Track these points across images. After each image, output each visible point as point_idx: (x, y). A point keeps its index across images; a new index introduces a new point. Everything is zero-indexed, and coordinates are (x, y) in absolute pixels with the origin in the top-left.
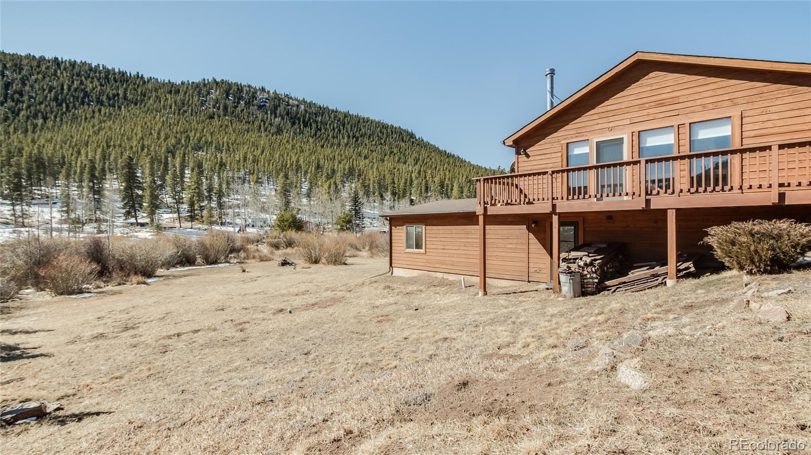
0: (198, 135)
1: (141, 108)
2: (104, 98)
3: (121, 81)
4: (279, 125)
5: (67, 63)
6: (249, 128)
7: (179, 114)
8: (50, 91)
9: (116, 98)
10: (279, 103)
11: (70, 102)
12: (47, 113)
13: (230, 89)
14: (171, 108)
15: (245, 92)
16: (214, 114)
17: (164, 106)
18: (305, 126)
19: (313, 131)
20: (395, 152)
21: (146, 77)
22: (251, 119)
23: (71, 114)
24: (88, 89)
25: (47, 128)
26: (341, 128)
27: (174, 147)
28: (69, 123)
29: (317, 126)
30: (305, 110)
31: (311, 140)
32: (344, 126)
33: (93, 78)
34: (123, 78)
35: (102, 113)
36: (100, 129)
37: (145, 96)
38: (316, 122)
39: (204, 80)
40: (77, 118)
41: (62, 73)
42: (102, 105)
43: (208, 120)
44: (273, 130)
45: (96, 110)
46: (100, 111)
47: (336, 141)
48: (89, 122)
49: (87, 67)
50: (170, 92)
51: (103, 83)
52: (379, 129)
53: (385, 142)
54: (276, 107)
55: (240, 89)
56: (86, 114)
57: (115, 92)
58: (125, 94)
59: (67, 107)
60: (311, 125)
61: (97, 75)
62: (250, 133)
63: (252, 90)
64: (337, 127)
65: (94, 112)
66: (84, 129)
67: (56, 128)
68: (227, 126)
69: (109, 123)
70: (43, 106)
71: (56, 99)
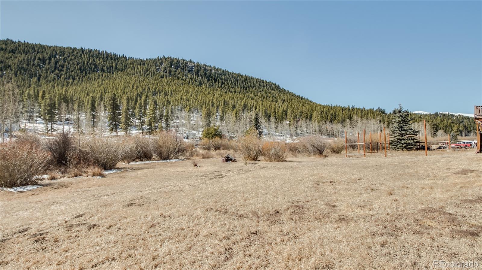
0: (155, 86)
1: (124, 73)
2: (105, 68)
3: (114, 59)
4: (200, 81)
5: (87, 50)
6: (183, 83)
7: (144, 76)
8: (77, 65)
9: (112, 68)
10: (200, 69)
11: (87, 71)
12: (75, 77)
13: (172, 62)
14: (140, 72)
15: (181, 63)
16: (164, 75)
17: (136, 72)
18: (215, 81)
19: (220, 85)
20: (269, 96)
21: (127, 57)
22: (184, 77)
23: (87, 77)
24: (97, 64)
25: (74, 84)
26: (236, 82)
27: (141, 93)
28: (86, 81)
29: (222, 81)
30: (215, 72)
31: (219, 89)
32: (238, 81)
33: (100, 58)
34: (115, 57)
35: (104, 76)
36: (102, 84)
37: (126, 67)
38: (222, 79)
39: (159, 57)
40: (90, 79)
41: (84, 55)
42: (104, 72)
43: (160, 79)
44: (197, 83)
46: (102, 75)
47: (233, 90)
48: (96, 81)
49: (97, 53)
50: (140, 64)
51: (105, 60)
52: (258, 83)
53: (262, 90)
54: (198, 71)
55: (178, 61)
56: (95, 77)
57: (111, 65)
58: (116, 66)
59: (86, 73)
60: (218, 81)
61: (102, 56)
62: (184, 85)
63: (185, 62)
64: (234, 82)
65: (99, 76)
66: (93, 84)
67: (79, 84)
68: (171, 82)
69: (106, 81)
70: (73, 73)
71: (80, 69)
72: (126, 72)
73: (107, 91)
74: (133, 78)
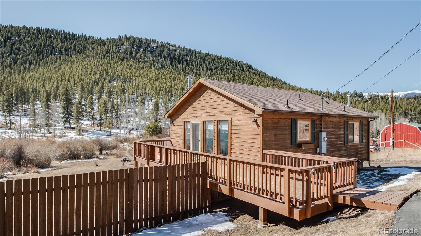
0: (113, 71)
1: (83, 55)
2: (63, 50)
3: (73, 40)
4: (163, 63)
5: (44, 30)
6: (144, 66)
7: (104, 58)
8: (34, 47)
9: (70, 50)
10: (164, 49)
11: (45, 54)
12: (32, 60)
13: (134, 42)
14: (100, 55)
15: (143, 43)
16: (124, 58)
17: (96, 54)
18: (179, 63)
19: (184, 66)
20: (237, 79)
21: (87, 36)
22: (146, 60)
23: (44, 60)
24: (54, 45)
25: (31, 69)
26: (203, 63)
27: (99, 79)
28: (43, 66)
29: (187, 63)
30: (180, 52)
31: (182, 72)
32: (204, 62)
33: (57, 39)
34: (74, 37)
35: (61, 59)
36: (59, 69)
37: (86, 48)
38: (187, 60)
39: (120, 36)
40: (48, 63)
41: (41, 36)
42: (62, 54)
43: (120, 62)
44: (159, 66)
45: (58, 57)
46: (60, 58)
47: (198, 73)
48: (54, 65)
49: (55, 32)
50: (100, 45)
51: (63, 41)
52: (227, 64)
53: (230, 72)
54: (162, 51)
55: (140, 41)
56: (52, 61)
57: (69, 46)
58: (75, 47)
59: (43, 56)
60: (183, 63)
61: (60, 36)
62: (145, 69)
63: (148, 42)
64: (200, 63)
65: (57, 59)
66: (50, 69)
67: (36, 69)
68: (131, 65)
69: (64, 66)
70: (30, 56)
71: (37, 52)
72: (85, 54)
73: (64, 78)
74: (92, 60)
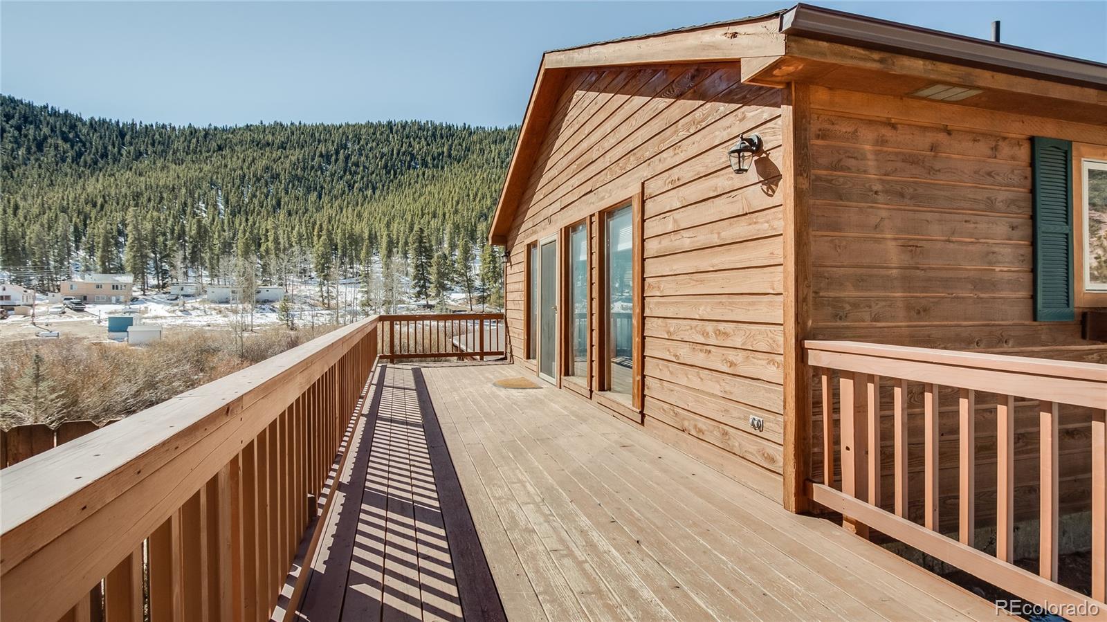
1: (463, 165)
2: (429, 159)
3: (447, 137)
5: (399, 125)
7: (502, 167)
8: (382, 158)
9: (441, 157)
12: (376, 183)
14: (494, 161)
17: (487, 160)
21: (473, 127)
23: (397, 181)
24: (415, 151)
25: (374, 198)
28: (394, 192)
33: (420, 138)
34: (450, 132)
35: (426, 176)
36: (421, 195)
37: (469, 151)
40: (402, 185)
41: (393, 137)
42: (426, 167)
45: (421, 173)
46: (424, 174)
48: (412, 188)
49: (416, 127)
50: (495, 142)
51: (430, 142)
56: (410, 180)
57: (440, 150)
58: (450, 149)
59: (395, 173)
61: (425, 133)
65: (418, 176)
66: (406, 196)
67: (382, 199)
69: (429, 188)
70: (374, 175)
71: (386, 166)
72: (467, 162)
73: (426, 211)
74: (479, 174)
